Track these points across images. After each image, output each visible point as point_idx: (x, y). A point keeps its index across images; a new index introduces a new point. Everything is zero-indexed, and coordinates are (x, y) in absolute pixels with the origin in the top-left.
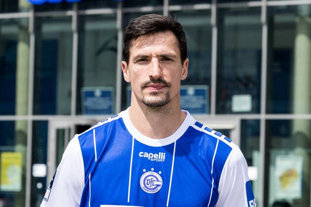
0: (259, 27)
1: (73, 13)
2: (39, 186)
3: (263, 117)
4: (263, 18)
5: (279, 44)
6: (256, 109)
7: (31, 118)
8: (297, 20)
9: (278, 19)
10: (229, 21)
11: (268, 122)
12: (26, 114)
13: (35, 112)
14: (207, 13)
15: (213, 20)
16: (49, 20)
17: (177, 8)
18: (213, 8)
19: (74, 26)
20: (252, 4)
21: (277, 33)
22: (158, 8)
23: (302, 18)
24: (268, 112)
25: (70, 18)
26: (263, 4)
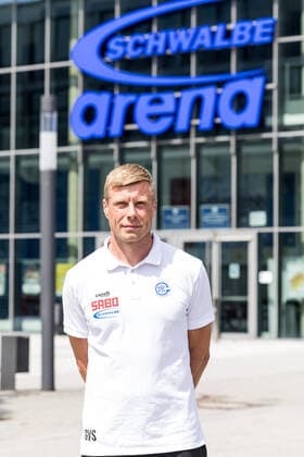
0: (271, 155)
1: (114, 146)
3: (276, 230)
4: (275, 147)
5: (287, 169)
6: (270, 223)
7: (82, 234)
9: (287, 147)
10: (246, 150)
11: (281, 234)
12: (77, 230)
13: (85, 230)
14: (227, 144)
15: (232, 149)
16: (94, 152)
17: (201, 140)
18: (232, 139)
19: (116, 156)
20: (265, 135)
21: (287, 160)
22: (186, 141)
24: (281, 225)
25: (112, 151)
26: (274, 135)
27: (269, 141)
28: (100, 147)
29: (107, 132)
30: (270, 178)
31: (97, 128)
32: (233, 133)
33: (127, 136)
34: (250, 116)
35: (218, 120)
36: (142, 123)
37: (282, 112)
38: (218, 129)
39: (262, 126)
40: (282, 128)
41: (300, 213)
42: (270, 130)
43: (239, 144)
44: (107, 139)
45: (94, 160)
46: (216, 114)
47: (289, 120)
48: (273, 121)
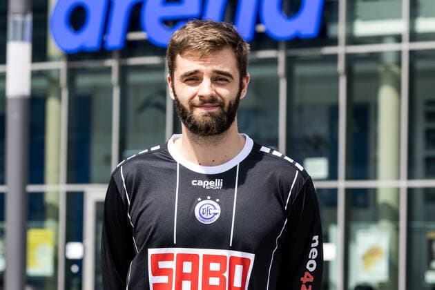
0: (336, 78)
1: (113, 63)
2: (75, 269)
3: (342, 184)
4: (341, 66)
5: (359, 98)
6: (333, 175)
7: (64, 188)
8: (381, 69)
9: (359, 68)
10: (300, 70)
11: (348, 191)
12: (58, 182)
13: (70, 181)
14: (273, 62)
15: (281, 69)
16: (84, 71)
18: (281, 56)
19: (115, 77)
20: (328, 50)
21: (358, 86)
23: (387, 68)
24: (348, 178)
25: (108, 70)
26: (341, 50)
27: (333, 59)
28: (91, 64)
29: (103, 42)
30: (334, 110)
31: (89, 37)
32: (283, 46)
33: (131, 48)
34: (306, 23)
35: (261, 28)
36: (152, 30)
37: (351, 18)
38: (261, 41)
39: (323, 37)
40: (352, 40)
41: (376, 161)
42: (334, 42)
43: (291, 62)
44: (102, 52)
45: (84, 81)
46: (258, 20)
47: (363, 28)
48: (340, 30)
